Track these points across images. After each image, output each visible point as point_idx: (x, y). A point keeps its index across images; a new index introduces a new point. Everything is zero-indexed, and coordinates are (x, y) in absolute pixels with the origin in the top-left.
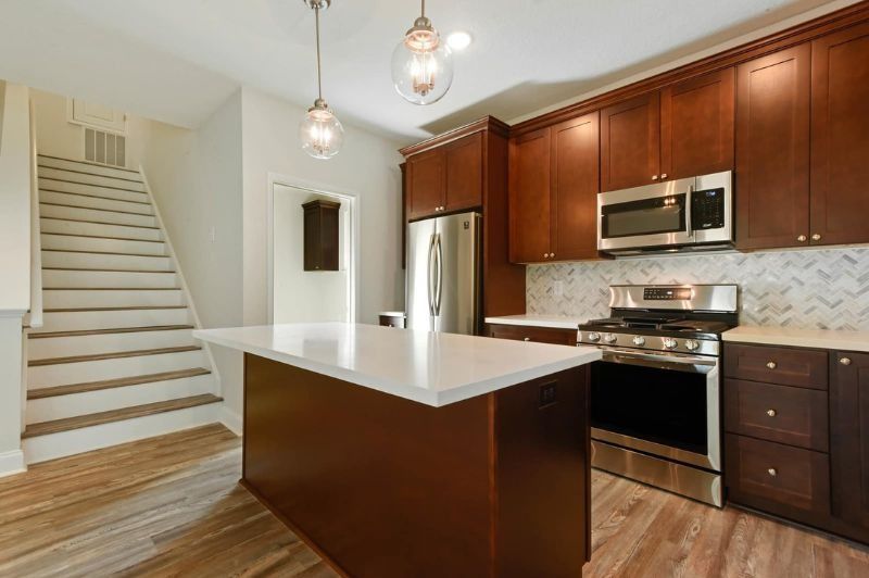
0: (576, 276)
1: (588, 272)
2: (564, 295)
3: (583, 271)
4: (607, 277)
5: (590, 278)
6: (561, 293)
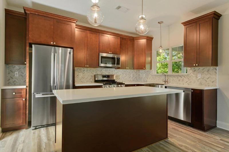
0: (85, 72)
1: (88, 71)
2: (82, 77)
3: (87, 71)
4: (93, 72)
5: (89, 72)
6: (81, 76)
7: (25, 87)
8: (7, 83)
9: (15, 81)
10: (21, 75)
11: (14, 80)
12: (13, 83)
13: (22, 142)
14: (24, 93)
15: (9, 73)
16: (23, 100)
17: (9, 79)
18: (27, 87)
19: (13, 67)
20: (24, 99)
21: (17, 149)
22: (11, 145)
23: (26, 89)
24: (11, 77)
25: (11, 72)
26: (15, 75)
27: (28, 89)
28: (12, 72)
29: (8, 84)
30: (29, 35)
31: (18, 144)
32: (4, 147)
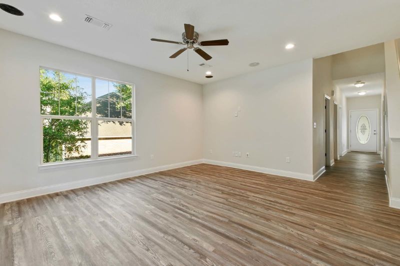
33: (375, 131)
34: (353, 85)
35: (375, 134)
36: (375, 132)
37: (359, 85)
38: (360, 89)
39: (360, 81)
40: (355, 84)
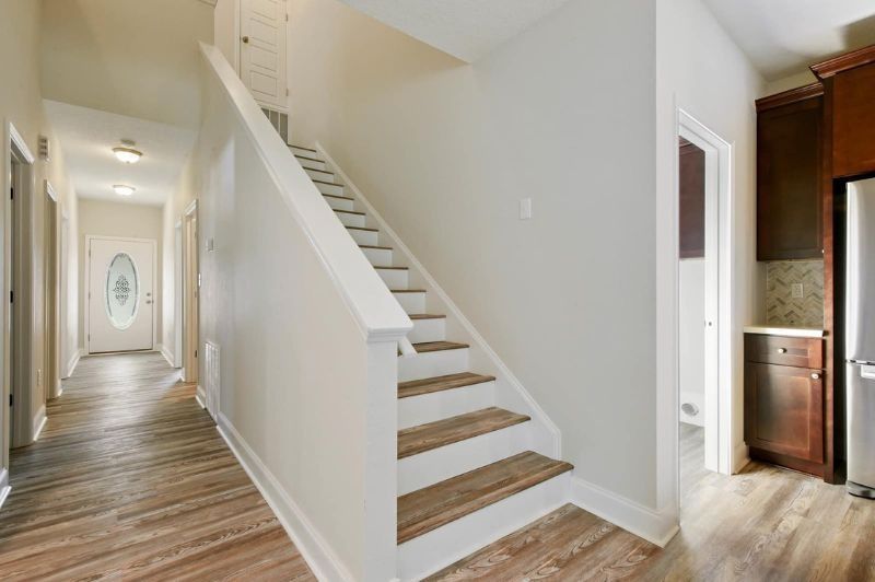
7: (818, 334)
8: (768, 318)
9: (792, 312)
10: (814, 294)
11: (789, 308)
12: (785, 319)
13: (803, 511)
14: (814, 353)
15: (773, 289)
16: (812, 379)
17: (775, 307)
18: (825, 333)
19: (786, 267)
20: (815, 376)
21: (780, 522)
22: (765, 502)
23: (824, 342)
24: (778, 299)
25: (778, 284)
26: (790, 293)
27: (830, 339)
28: (783, 284)
29: (771, 319)
30: (835, 153)
31: (785, 510)
32: (746, 495)
33: (148, 295)
34: (106, 150)
35: (149, 302)
36: (150, 298)
37: (125, 157)
38: (128, 170)
39: (131, 143)
40: (115, 150)
